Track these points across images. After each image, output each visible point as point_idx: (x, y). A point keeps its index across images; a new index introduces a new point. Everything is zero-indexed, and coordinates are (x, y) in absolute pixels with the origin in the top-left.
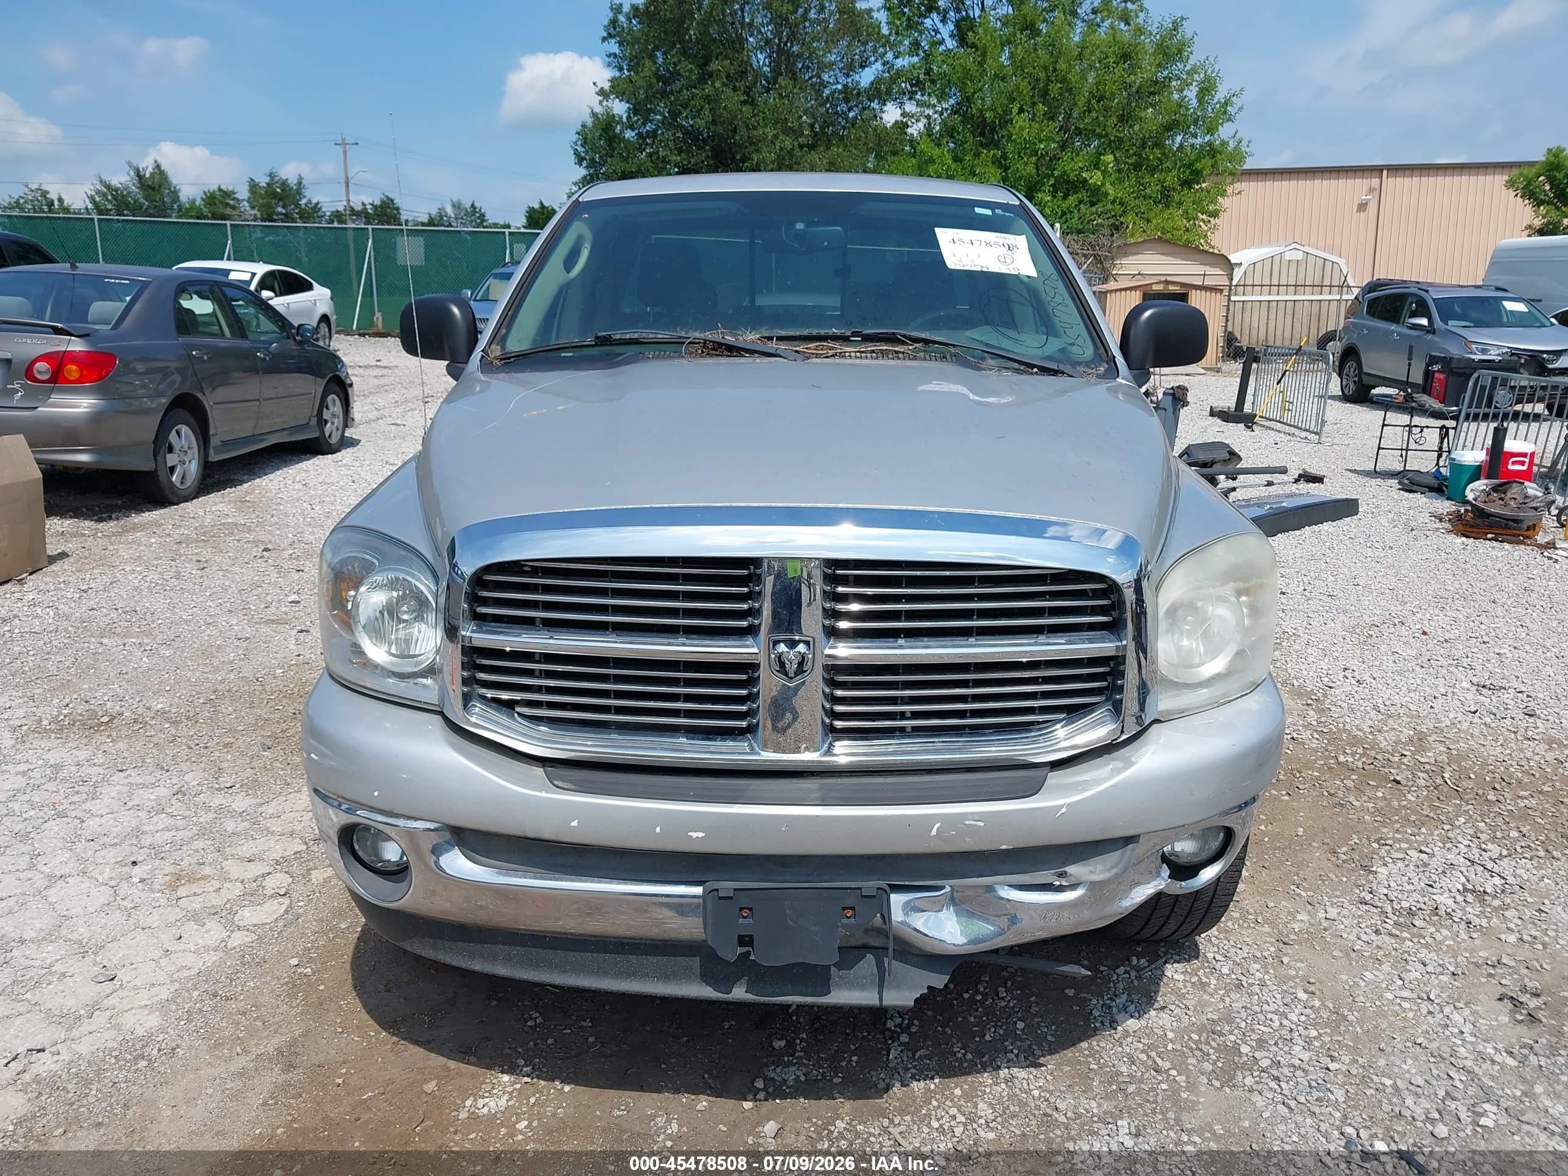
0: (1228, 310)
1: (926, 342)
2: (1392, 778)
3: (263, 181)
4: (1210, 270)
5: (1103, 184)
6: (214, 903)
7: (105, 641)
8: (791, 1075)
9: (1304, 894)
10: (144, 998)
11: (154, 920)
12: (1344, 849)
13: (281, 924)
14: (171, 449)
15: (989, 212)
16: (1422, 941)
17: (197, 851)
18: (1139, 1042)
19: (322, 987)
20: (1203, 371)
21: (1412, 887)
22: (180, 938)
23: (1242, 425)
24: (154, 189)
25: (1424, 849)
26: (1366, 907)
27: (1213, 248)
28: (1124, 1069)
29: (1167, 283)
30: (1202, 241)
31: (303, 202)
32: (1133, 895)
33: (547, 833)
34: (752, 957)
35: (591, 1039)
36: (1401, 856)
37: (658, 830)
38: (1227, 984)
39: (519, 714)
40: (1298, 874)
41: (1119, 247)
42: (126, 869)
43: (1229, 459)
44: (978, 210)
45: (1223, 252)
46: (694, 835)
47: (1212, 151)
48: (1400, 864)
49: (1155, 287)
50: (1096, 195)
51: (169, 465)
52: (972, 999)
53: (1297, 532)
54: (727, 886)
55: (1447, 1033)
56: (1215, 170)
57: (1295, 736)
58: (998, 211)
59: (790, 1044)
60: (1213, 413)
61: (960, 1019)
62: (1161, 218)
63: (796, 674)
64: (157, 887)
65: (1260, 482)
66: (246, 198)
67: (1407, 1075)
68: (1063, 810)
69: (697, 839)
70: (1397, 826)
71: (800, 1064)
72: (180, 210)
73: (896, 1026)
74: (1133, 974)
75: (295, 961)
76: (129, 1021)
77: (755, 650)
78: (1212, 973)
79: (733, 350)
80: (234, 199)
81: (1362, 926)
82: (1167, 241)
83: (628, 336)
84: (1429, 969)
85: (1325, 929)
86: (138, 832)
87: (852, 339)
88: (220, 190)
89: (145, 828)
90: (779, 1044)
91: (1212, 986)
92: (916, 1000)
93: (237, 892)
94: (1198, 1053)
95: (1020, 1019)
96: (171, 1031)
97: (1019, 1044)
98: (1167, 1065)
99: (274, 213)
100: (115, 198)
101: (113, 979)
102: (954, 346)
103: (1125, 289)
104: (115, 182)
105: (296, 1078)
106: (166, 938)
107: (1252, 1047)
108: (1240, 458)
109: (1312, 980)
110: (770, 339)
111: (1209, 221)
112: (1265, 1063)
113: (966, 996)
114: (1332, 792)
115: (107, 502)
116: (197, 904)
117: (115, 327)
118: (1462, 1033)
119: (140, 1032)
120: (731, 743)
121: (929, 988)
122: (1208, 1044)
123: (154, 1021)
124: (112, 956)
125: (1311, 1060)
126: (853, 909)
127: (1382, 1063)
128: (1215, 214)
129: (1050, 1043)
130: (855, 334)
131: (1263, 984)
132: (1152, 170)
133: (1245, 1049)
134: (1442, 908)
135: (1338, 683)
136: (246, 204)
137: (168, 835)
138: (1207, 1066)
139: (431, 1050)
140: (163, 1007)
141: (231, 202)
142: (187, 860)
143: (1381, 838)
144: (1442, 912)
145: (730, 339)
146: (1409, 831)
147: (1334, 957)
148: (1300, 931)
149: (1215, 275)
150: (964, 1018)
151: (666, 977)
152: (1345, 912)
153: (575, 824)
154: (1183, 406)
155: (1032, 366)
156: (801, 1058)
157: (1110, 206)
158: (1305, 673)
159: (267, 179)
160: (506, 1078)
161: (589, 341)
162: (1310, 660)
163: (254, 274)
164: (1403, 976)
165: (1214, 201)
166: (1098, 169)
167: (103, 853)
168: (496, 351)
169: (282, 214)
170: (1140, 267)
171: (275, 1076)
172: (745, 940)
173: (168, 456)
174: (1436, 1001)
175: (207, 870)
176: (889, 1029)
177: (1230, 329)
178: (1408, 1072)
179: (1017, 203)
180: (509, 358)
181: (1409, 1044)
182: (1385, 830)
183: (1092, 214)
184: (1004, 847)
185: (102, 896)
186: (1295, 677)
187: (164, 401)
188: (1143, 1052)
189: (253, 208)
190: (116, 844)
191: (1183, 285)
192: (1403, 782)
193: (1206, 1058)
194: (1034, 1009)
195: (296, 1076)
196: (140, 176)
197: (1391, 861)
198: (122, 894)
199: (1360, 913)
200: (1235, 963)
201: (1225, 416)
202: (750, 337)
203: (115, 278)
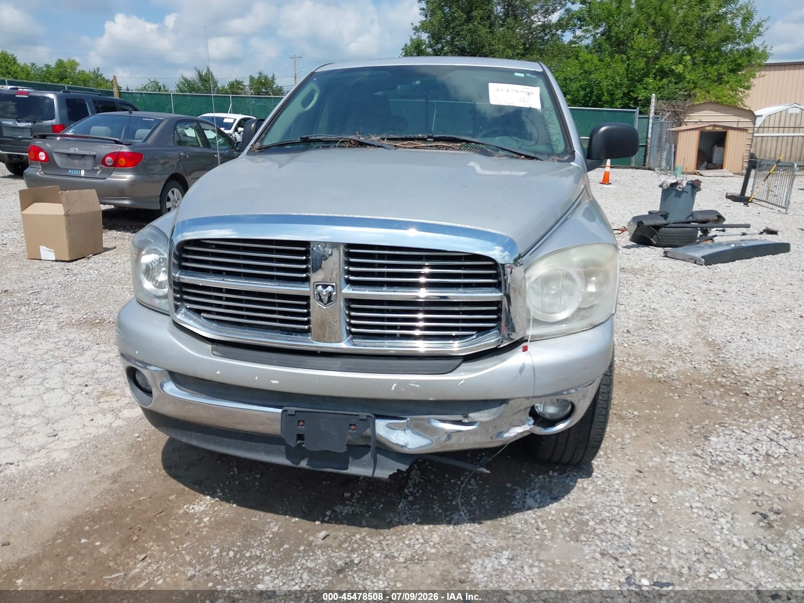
0: (752, 141)
1: (468, 142)
2: (744, 392)
3: (256, 76)
4: (742, 119)
5: (684, 72)
6: (114, 406)
7: (115, 286)
8: (347, 510)
9: (663, 448)
10: (66, 445)
11: (84, 412)
12: (698, 427)
13: (139, 418)
14: (169, 200)
15: (522, 75)
16: (721, 478)
17: (116, 382)
18: (534, 514)
19: (144, 448)
20: (733, 175)
21: (728, 450)
22: (92, 420)
23: (742, 203)
24: (206, 81)
25: (745, 430)
26: (696, 458)
27: (746, 106)
28: (519, 526)
29: (715, 126)
30: (740, 103)
31: (275, 86)
32: (510, 431)
33: (207, 376)
34: (303, 446)
35: (257, 484)
36: (729, 432)
37: (256, 378)
38: (598, 490)
39: (204, 318)
40: (664, 437)
41: (689, 107)
42: (82, 388)
43: (718, 220)
44: (517, 74)
45: (752, 110)
46: (274, 382)
47: (749, 53)
48: (727, 437)
49: (708, 128)
50: (680, 78)
51: (168, 207)
52: (455, 483)
53: (748, 260)
54: (292, 409)
55: (713, 527)
56: (750, 64)
57: (697, 366)
58: (528, 75)
59: (352, 496)
60: (728, 197)
61: (444, 492)
62: (716, 90)
63: (328, 302)
64: (92, 396)
65: (738, 232)
66: (248, 84)
67: (679, 547)
68: (462, 382)
69: (275, 384)
70: (736, 417)
71: (353, 506)
72: (218, 91)
73: (409, 492)
74: (547, 480)
75: (137, 435)
76: (55, 455)
77: (308, 289)
78: (592, 483)
79: (362, 144)
80: (242, 85)
81: (689, 467)
82: (718, 103)
83: (317, 138)
84: (718, 493)
85: (667, 467)
86: (94, 372)
87: (428, 140)
88: (236, 81)
89: (98, 370)
90: (347, 495)
91: (589, 490)
92: (390, 476)
93: (126, 402)
94: (564, 523)
95: (475, 496)
96: (70, 461)
97: (469, 507)
98: (544, 526)
99: (260, 92)
100: (189, 85)
101: (55, 436)
102: (482, 144)
103: (690, 130)
104: (189, 78)
105: (115, 487)
106: (87, 420)
107: (596, 523)
108: (724, 220)
109: (646, 492)
110: (383, 139)
111: (744, 92)
112: (599, 531)
113: (452, 481)
114: (705, 396)
115: (139, 224)
116: (105, 406)
117: (143, 142)
118: (722, 528)
119: (57, 460)
120: (300, 337)
121: (398, 470)
122: (572, 518)
123: (65, 455)
124: (58, 426)
125: (626, 532)
126: (355, 425)
127: (667, 538)
128: (748, 88)
129: (486, 509)
130: (429, 137)
131: (617, 491)
132: (713, 64)
133: (591, 523)
134: (741, 462)
135: (736, 340)
136: (248, 87)
137: (107, 374)
138: (566, 530)
139: (179, 481)
140: (72, 450)
141: (241, 87)
142: (110, 386)
143: (722, 423)
144: (740, 464)
145: (362, 139)
146: (742, 420)
147: (665, 482)
148: (652, 467)
149: (745, 122)
150: (447, 492)
151: (268, 453)
152: (683, 459)
153: (218, 372)
154: (698, 191)
155: (521, 155)
156: (354, 503)
157: (686, 85)
158: (718, 334)
159: (258, 75)
160: (208, 497)
161: (299, 140)
162: (724, 327)
163: (235, 120)
164: (700, 495)
165: (748, 81)
166: (681, 64)
167: (74, 380)
168: (258, 145)
169: (264, 92)
170: (700, 118)
171: (106, 485)
172: (300, 437)
173: (167, 203)
174: (715, 510)
175: (117, 391)
176: (405, 494)
177: (752, 151)
178: (680, 545)
179: (541, 70)
180: (262, 149)
181: (687, 531)
182: (727, 419)
183: (676, 89)
184: (431, 399)
185: (66, 398)
186: (712, 335)
187: (167, 176)
188: (534, 519)
189: (251, 89)
190: (82, 377)
191: (724, 127)
192: (750, 394)
193: (568, 525)
194: (486, 491)
195: (116, 486)
196: (200, 76)
197: (722, 435)
198: (75, 398)
199: (691, 460)
200: (607, 479)
201: (734, 198)
202: (374, 139)
203: (148, 118)
